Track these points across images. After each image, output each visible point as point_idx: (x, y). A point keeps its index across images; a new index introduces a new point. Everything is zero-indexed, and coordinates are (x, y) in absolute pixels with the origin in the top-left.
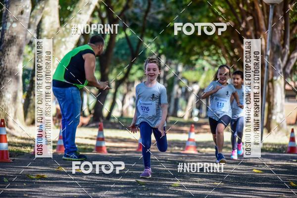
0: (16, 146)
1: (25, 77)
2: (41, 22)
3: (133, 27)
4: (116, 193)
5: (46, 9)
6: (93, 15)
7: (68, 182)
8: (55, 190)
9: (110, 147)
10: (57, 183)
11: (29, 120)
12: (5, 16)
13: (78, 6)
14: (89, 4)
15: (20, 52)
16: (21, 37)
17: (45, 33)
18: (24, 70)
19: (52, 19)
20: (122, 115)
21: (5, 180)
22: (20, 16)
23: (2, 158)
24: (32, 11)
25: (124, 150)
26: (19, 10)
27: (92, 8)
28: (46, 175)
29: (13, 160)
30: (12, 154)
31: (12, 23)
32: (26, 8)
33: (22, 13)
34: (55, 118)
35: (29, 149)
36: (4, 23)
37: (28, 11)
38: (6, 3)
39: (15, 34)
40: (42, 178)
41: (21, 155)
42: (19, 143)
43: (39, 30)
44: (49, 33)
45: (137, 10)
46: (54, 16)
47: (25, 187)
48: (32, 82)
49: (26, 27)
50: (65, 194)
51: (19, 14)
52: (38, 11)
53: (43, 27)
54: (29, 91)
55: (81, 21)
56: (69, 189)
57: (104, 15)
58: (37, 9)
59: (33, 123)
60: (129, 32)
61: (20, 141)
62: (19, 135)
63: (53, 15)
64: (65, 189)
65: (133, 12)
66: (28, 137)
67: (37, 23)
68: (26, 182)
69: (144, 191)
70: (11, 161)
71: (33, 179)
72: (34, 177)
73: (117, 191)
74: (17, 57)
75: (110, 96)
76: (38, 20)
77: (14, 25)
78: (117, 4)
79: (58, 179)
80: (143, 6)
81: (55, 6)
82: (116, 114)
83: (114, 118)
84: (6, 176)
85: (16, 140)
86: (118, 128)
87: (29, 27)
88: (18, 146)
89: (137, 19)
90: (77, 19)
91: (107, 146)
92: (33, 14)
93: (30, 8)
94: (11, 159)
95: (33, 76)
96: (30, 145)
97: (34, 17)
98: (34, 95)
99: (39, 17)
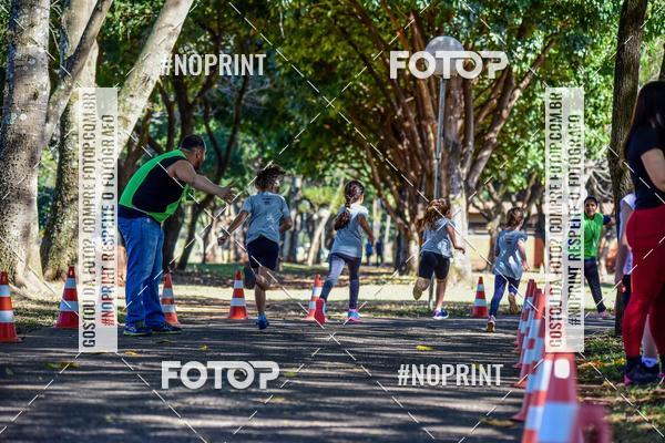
0: (28, 315)
1: (42, 202)
2: (67, 110)
3: (220, 116)
5: (75, 90)
6: (153, 99)
7: (112, 372)
8: (91, 386)
9: (184, 313)
10: (93, 375)
11: (50, 272)
12: (7, 103)
13: (129, 85)
14: (146, 80)
15: (33, 160)
16: (35, 135)
17: (74, 128)
18: (40, 190)
20: (204, 260)
21: (9, 372)
22: (32, 102)
23: (5, 335)
24: (52, 93)
25: (208, 317)
26: (31, 92)
27: (151, 86)
28: (78, 363)
29: (23, 338)
30: (21, 328)
31: (19, 114)
32: (41, 88)
33: (35, 96)
35: (49, 320)
36: (6, 114)
37: (46, 93)
38: (8, 81)
39: (24, 132)
40: (72, 367)
41: (36, 329)
42: (33, 310)
43: (65, 122)
45: (225, 89)
47: (40, 383)
48: (55, 209)
49: (43, 120)
50: (106, 393)
51: (30, 99)
52: (62, 94)
53: (70, 119)
54: (50, 224)
55: (133, 108)
56: (114, 385)
57: (172, 98)
58: (61, 90)
59: (57, 277)
60: (212, 124)
61: (34, 306)
62: (34, 297)
64: (107, 385)
65: (218, 91)
66: (49, 299)
67: (60, 113)
68: (44, 375)
70: (20, 340)
71: (54, 369)
72: (56, 366)
74: (29, 168)
75: (184, 230)
76: (63, 108)
77: (23, 117)
79: (94, 368)
80: (235, 83)
82: (194, 258)
83: (192, 265)
84: (10, 366)
85: (30, 306)
86: (198, 283)
87: (47, 120)
88: (32, 315)
89: (226, 104)
90: (127, 105)
91: (178, 313)
92: (53, 97)
93: (49, 88)
94: (18, 337)
95: (56, 200)
96: (52, 314)
97: (55, 103)
98: (59, 231)
99: (63, 103)
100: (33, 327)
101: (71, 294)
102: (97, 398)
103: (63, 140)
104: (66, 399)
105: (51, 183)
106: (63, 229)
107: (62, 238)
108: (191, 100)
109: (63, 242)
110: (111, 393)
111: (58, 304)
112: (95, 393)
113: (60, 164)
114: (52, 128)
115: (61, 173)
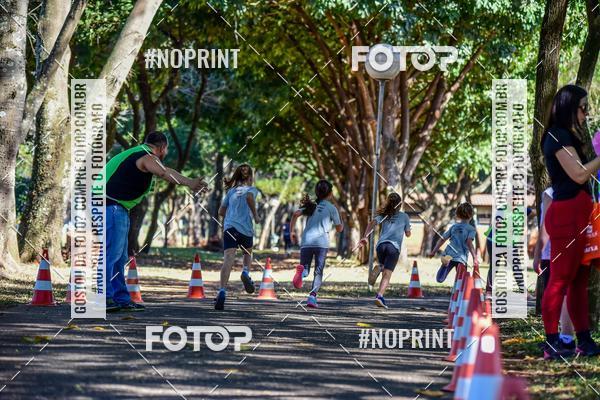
0: (6, 293)
1: (19, 191)
2: (42, 108)
3: (181, 114)
4: (154, 362)
5: (49, 90)
6: (120, 98)
7: (82, 345)
8: (63, 358)
9: (148, 292)
10: (65, 348)
11: (25, 255)
14: (114, 81)
15: (11, 154)
16: (13, 130)
17: (49, 125)
18: (17, 180)
19: (59, 104)
20: (166, 244)
22: (11, 100)
24: (28, 93)
25: (169, 296)
26: (9, 92)
27: (118, 87)
28: (50, 337)
32: (19, 88)
33: (13, 95)
34: (65, 251)
35: (25, 298)
37: (23, 93)
39: (3, 127)
40: (44, 341)
41: (13, 306)
42: (11, 289)
43: (40, 119)
44: (54, 125)
45: (185, 90)
46: (62, 100)
47: (17, 355)
48: (30, 198)
49: (21, 117)
50: (77, 364)
51: (8, 98)
52: (38, 93)
53: (45, 116)
54: (26, 211)
56: (83, 357)
57: (137, 98)
58: (37, 90)
59: (32, 259)
60: (174, 122)
61: (11, 285)
62: (12, 277)
63: (59, 98)
64: (77, 357)
65: (179, 92)
66: (25, 279)
67: (36, 110)
68: (19, 348)
69: (195, 357)
71: (29, 342)
72: (31, 340)
73: (155, 358)
74: (7, 161)
75: (148, 217)
76: (38, 106)
77: (2, 114)
78: (157, 80)
79: (66, 342)
80: (195, 84)
81: (63, 85)
82: (157, 243)
83: (154, 249)
85: (7, 285)
86: (160, 265)
87: (24, 117)
88: (10, 294)
89: (186, 103)
91: (142, 292)
92: (29, 96)
93: (26, 88)
95: (31, 189)
96: (28, 292)
97: (31, 102)
98: (35, 217)
99: (39, 102)
100: (10, 305)
101: (44, 275)
102: (68, 368)
103: (38, 135)
104: (40, 369)
105: (27, 174)
106: (39, 215)
107: (37, 224)
108: (154, 99)
109: (38, 227)
110: (81, 364)
111: (33, 283)
112: (66, 364)
113: (36, 157)
114: (29, 124)
115: (36, 165)
